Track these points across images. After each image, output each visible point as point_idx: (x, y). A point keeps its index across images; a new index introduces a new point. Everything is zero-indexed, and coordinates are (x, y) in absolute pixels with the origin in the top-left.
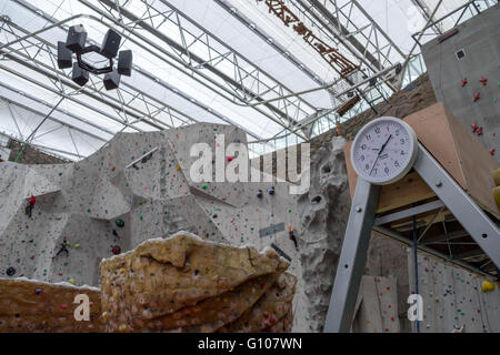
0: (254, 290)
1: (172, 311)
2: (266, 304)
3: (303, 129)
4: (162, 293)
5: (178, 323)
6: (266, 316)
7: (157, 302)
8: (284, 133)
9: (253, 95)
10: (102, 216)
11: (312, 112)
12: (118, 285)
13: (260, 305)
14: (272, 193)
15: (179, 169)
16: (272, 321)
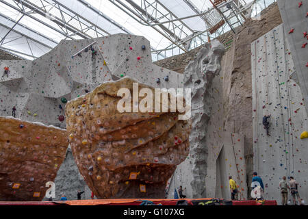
0: (170, 120)
1: (120, 128)
2: (176, 131)
3: (184, 44)
4: (113, 116)
5: (123, 137)
6: (176, 139)
7: (109, 122)
8: (171, 47)
9: (152, 19)
10: (52, 95)
11: (190, 33)
12: (81, 115)
13: (172, 132)
14: (167, 80)
15: (105, 64)
16: (179, 142)
